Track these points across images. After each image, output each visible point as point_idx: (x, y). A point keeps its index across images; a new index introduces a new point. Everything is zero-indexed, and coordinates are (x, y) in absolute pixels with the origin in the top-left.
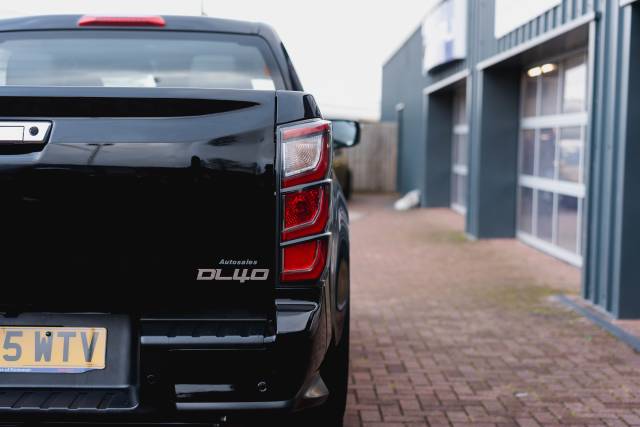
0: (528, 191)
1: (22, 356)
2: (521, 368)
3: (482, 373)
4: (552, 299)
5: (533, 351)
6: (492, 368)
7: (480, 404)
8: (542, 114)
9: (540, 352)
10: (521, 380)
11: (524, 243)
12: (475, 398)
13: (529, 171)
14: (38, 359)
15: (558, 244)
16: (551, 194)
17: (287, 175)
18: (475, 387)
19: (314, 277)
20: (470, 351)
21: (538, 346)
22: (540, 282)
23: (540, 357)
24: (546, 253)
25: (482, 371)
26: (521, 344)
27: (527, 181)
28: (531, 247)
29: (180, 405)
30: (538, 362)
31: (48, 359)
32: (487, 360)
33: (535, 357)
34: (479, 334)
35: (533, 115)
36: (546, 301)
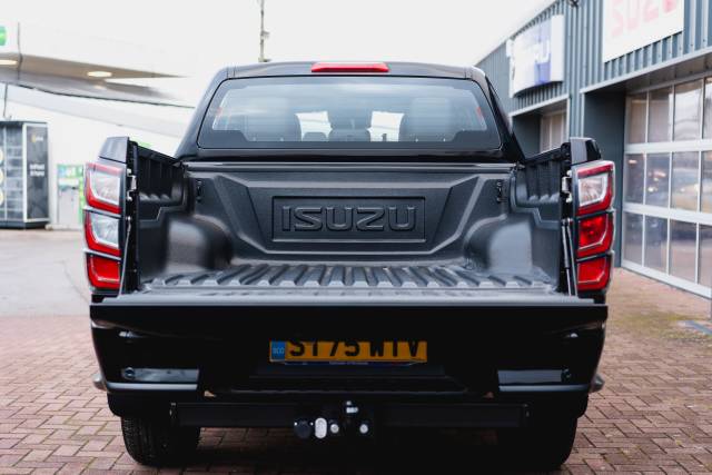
0: (635, 218)
1: (361, 352)
2: (679, 385)
3: (645, 390)
4: (682, 324)
5: (685, 370)
6: (654, 385)
7: (657, 413)
8: (650, 140)
9: (690, 372)
10: (686, 395)
11: (632, 272)
12: (650, 409)
14: (373, 354)
16: (665, 220)
17: (581, 205)
18: (647, 401)
19: (598, 287)
20: (626, 371)
21: (688, 366)
22: (663, 309)
23: (693, 376)
25: (644, 387)
26: (670, 365)
27: (632, 208)
28: (641, 276)
29: (502, 388)
30: (694, 380)
31: (381, 354)
32: (645, 378)
33: (689, 376)
34: (626, 356)
35: (640, 140)
36: (677, 327)
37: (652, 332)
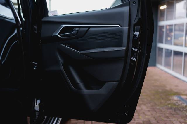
0: (161, 49)
8: (167, 20)
11: (159, 68)
13: (161, 42)
15: (173, 70)
16: (171, 51)
24: (168, 73)
27: (160, 45)
28: (162, 70)
35: (163, 20)
36: (173, 100)
37: (161, 103)
